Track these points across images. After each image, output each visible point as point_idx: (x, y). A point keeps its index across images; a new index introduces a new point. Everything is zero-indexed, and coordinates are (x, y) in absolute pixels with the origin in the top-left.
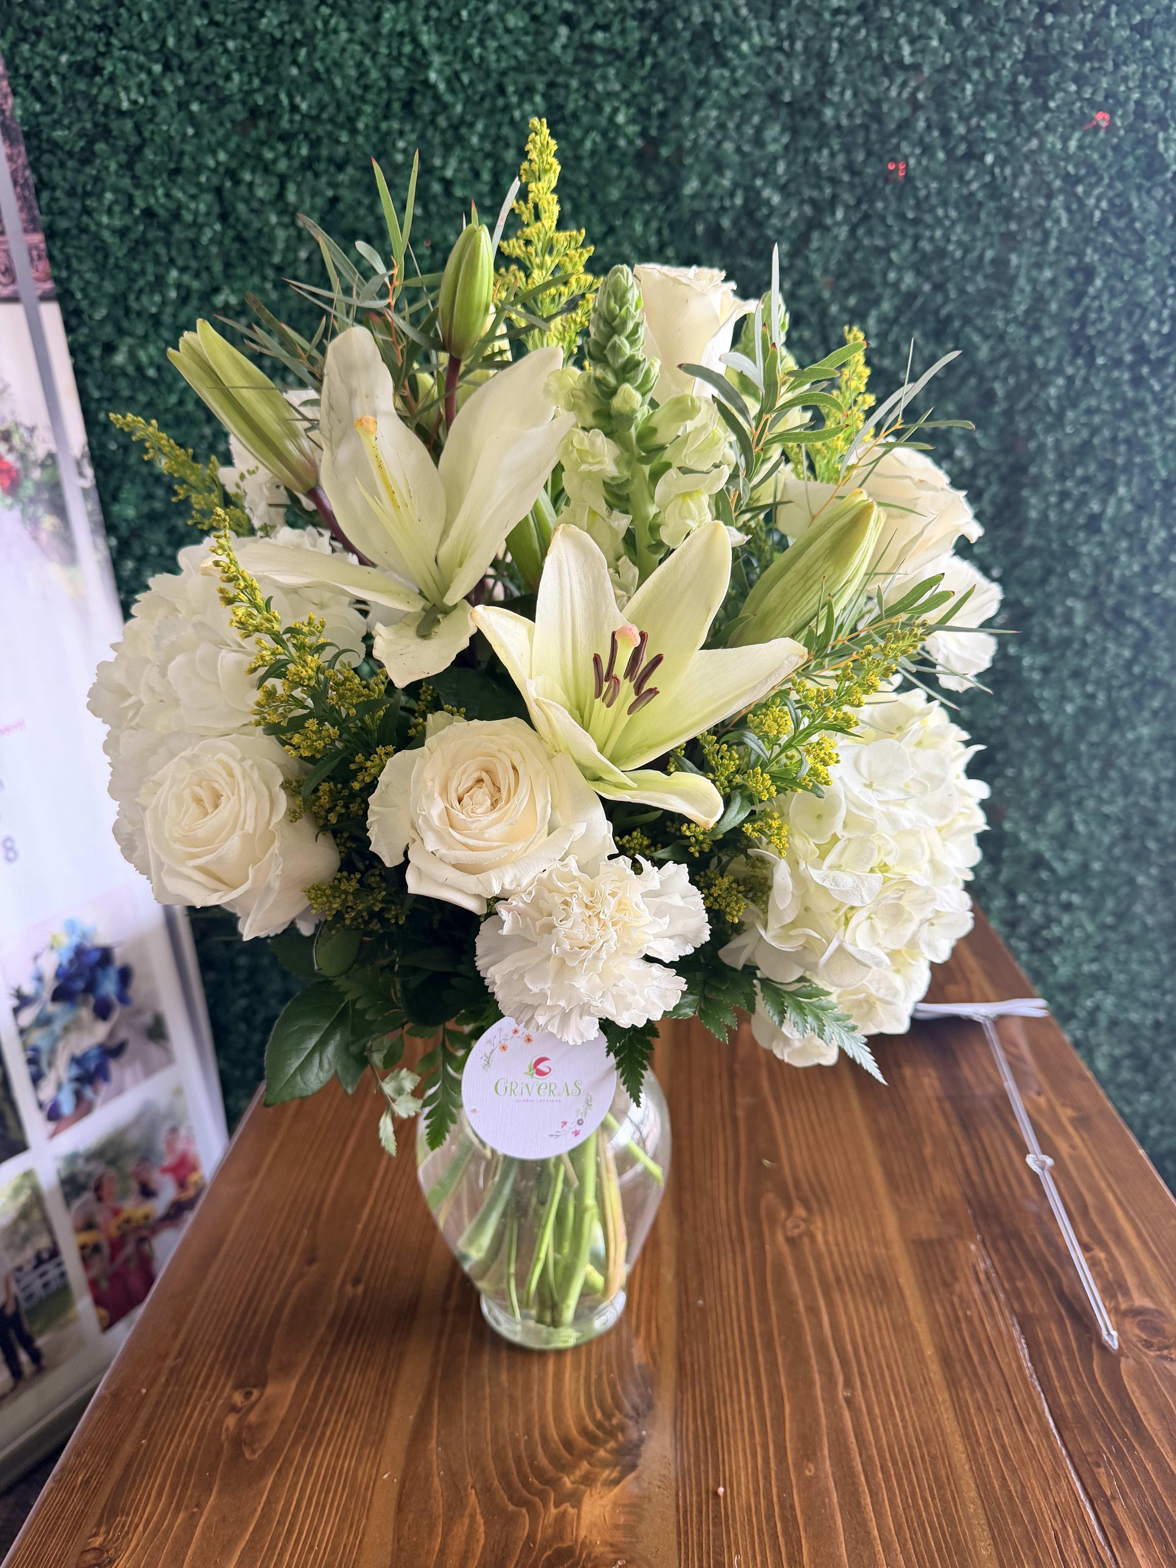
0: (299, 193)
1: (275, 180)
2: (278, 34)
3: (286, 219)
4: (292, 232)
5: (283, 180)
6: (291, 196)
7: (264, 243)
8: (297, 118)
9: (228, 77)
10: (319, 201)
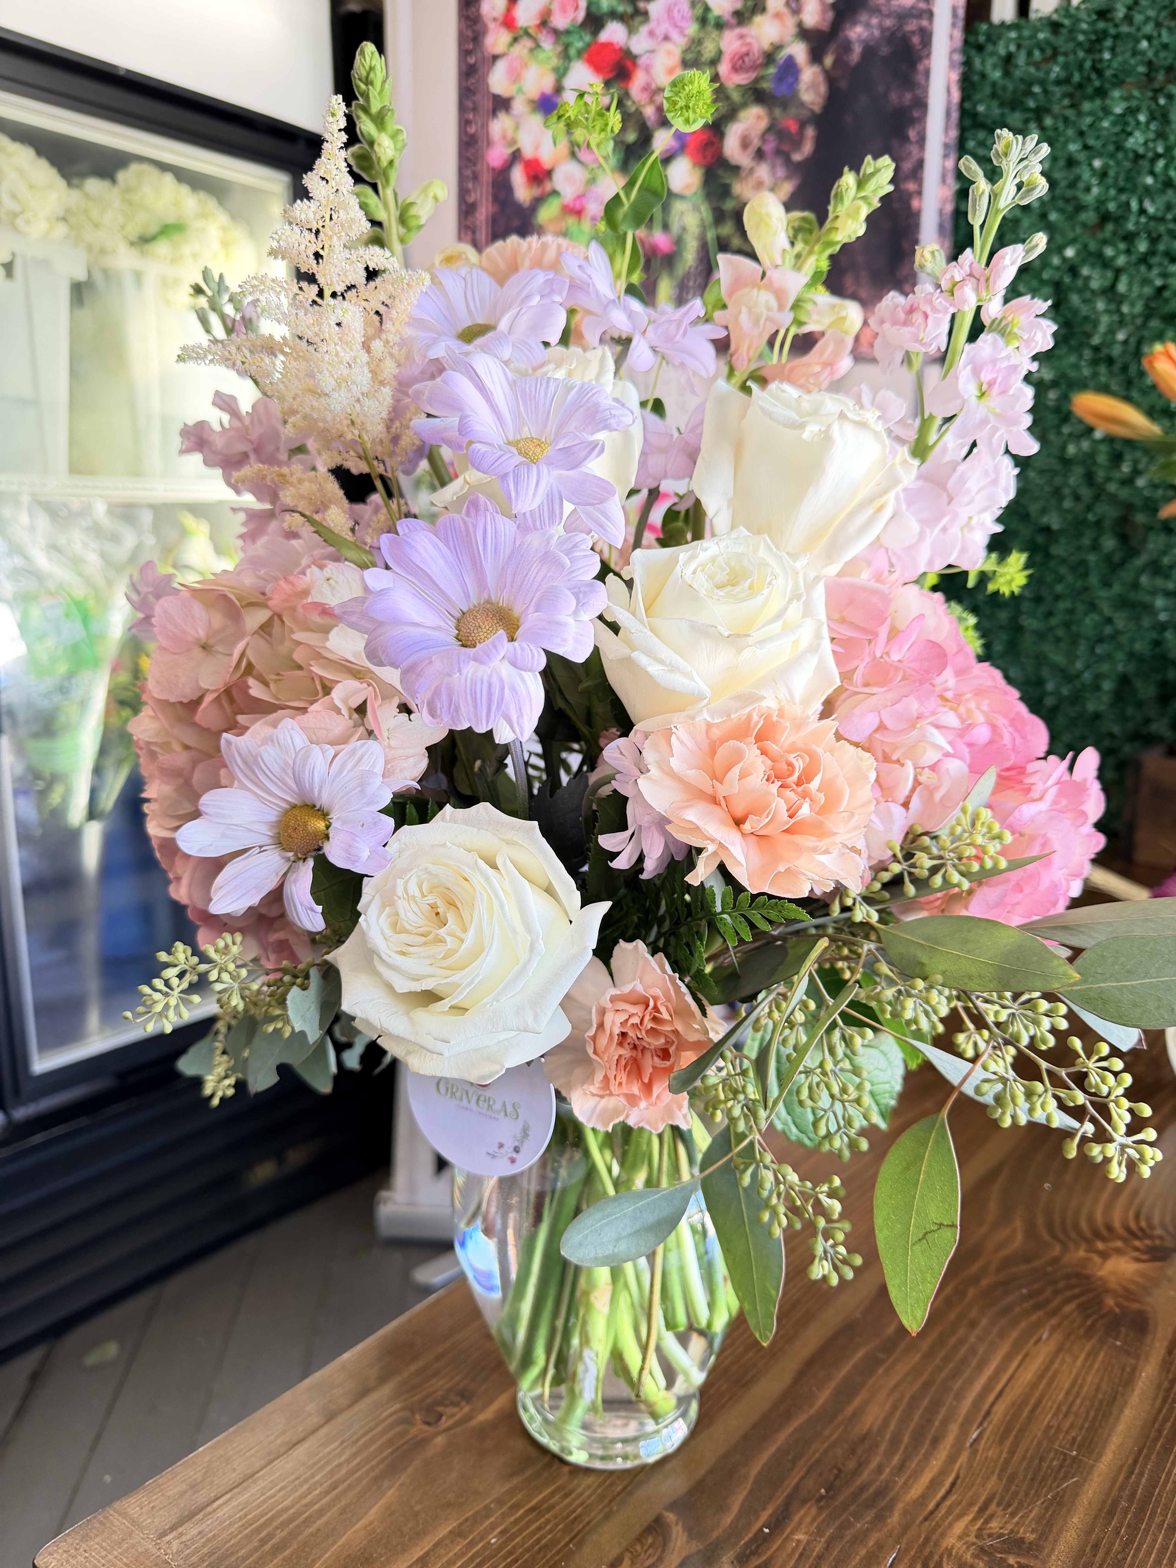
0: (1130, 285)
1: (1110, 274)
2: (1141, 151)
3: (1113, 307)
4: (1116, 318)
5: (1118, 272)
6: (1122, 287)
7: (1088, 328)
8: (1143, 220)
9: (1088, 189)
10: (1148, 291)
